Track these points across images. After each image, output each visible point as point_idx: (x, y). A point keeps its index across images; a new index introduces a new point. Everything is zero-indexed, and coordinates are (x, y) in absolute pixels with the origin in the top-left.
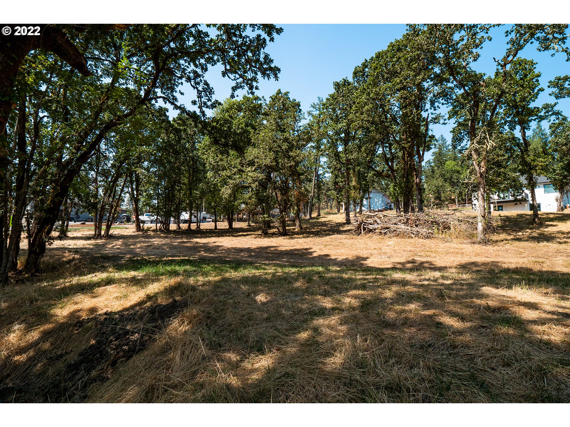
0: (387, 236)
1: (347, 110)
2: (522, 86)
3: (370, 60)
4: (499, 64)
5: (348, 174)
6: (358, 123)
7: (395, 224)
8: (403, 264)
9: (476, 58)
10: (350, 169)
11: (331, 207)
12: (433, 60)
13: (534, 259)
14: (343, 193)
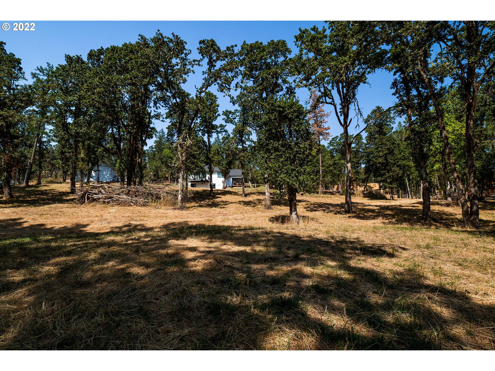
0: (110, 204)
1: (78, 85)
2: (210, 109)
3: (106, 49)
4: (198, 91)
5: (77, 146)
6: (89, 102)
7: (118, 194)
8: (120, 228)
9: (185, 81)
10: (79, 141)
11: (56, 176)
12: (158, 72)
13: (207, 218)
14: (70, 163)
